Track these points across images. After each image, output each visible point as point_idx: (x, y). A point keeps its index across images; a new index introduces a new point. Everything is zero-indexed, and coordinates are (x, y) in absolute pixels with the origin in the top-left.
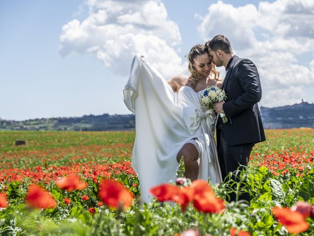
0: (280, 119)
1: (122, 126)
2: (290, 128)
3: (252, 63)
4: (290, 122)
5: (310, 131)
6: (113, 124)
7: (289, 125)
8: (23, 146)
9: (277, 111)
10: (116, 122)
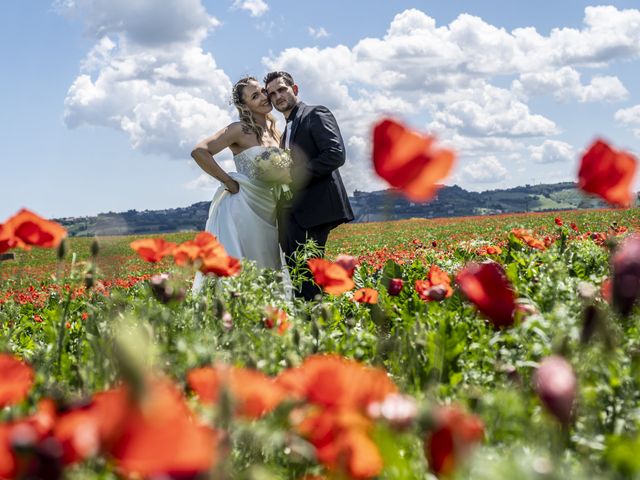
0: (382, 208)
1: (157, 227)
2: (397, 219)
3: (328, 111)
4: (398, 212)
5: (425, 223)
6: (143, 224)
7: (396, 216)
8: (9, 261)
9: (378, 196)
10: (147, 221)
